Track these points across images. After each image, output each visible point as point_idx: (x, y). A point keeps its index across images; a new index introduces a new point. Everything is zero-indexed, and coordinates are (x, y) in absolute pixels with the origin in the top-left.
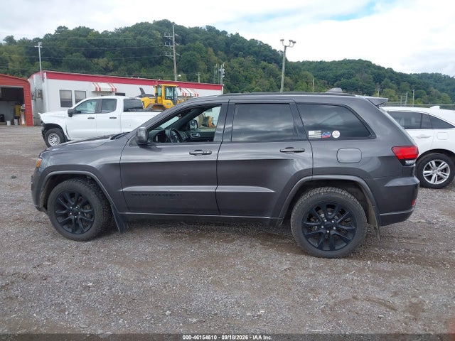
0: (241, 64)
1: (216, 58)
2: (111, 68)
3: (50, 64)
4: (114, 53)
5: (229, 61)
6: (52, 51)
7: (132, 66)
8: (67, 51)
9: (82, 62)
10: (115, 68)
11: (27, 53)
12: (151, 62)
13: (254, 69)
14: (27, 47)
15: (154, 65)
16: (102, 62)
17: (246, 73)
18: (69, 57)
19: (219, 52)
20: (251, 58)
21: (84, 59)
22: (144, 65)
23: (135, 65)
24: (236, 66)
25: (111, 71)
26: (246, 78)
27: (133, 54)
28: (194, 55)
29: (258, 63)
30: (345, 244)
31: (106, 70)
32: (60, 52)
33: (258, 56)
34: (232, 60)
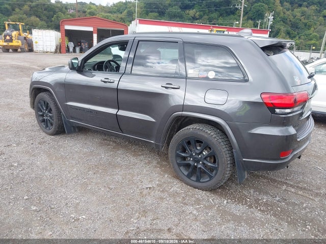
0: (303, 14)
1: (281, 8)
2: (198, 17)
3: (158, 14)
4: (201, 6)
5: (293, 11)
6: (160, 5)
7: (212, 15)
8: (170, 5)
9: (178, 13)
10: (201, 17)
11: (145, 7)
12: (227, 12)
13: (315, 18)
14: (145, 3)
15: (229, 15)
16: (192, 12)
17: (306, 21)
18: (170, 9)
19: (285, 3)
20: (314, 7)
21: (179, 10)
22: (221, 15)
23: (215, 15)
24: (299, 14)
25: (197, 19)
26: (306, 25)
27: (215, 6)
28: (262, 6)
29: (320, 11)
30: (208, 179)
31: (194, 19)
32: (165, 6)
33: (321, 5)
34: (295, 10)
